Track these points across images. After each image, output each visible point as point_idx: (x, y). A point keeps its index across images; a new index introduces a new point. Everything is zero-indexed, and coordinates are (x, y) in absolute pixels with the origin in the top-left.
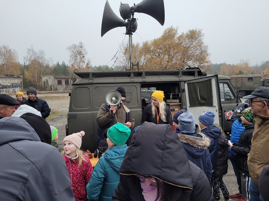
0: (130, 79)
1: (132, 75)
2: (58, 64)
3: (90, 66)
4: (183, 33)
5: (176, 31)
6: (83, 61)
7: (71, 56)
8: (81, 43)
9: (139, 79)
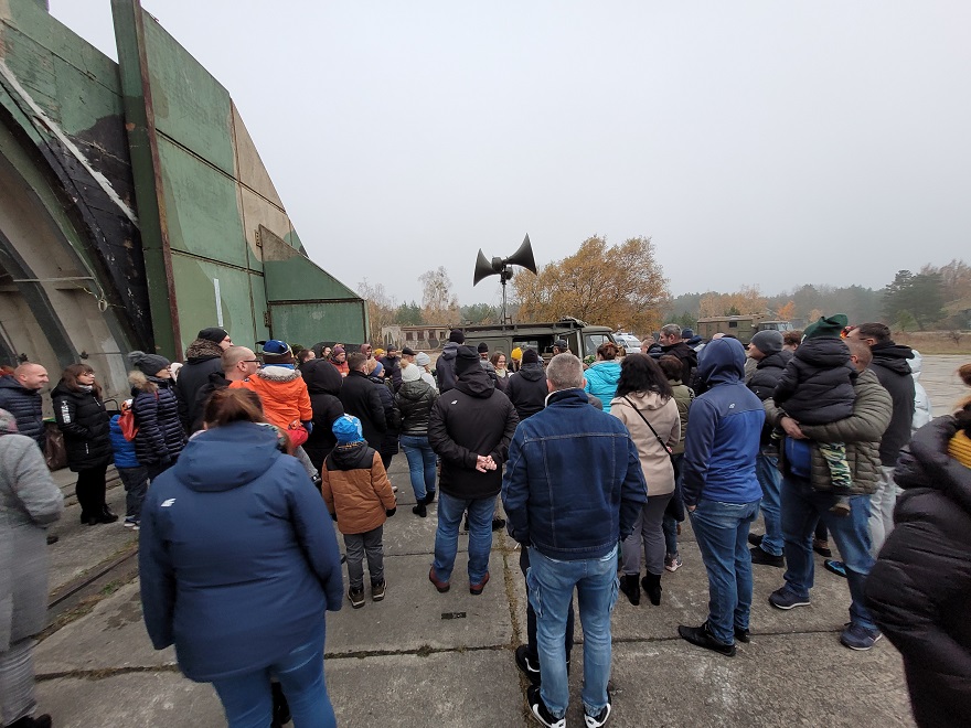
2: (405, 306)
3: (456, 307)
4: (616, 246)
5: (604, 243)
6: (444, 299)
7: (425, 292)
8: (441, 269)
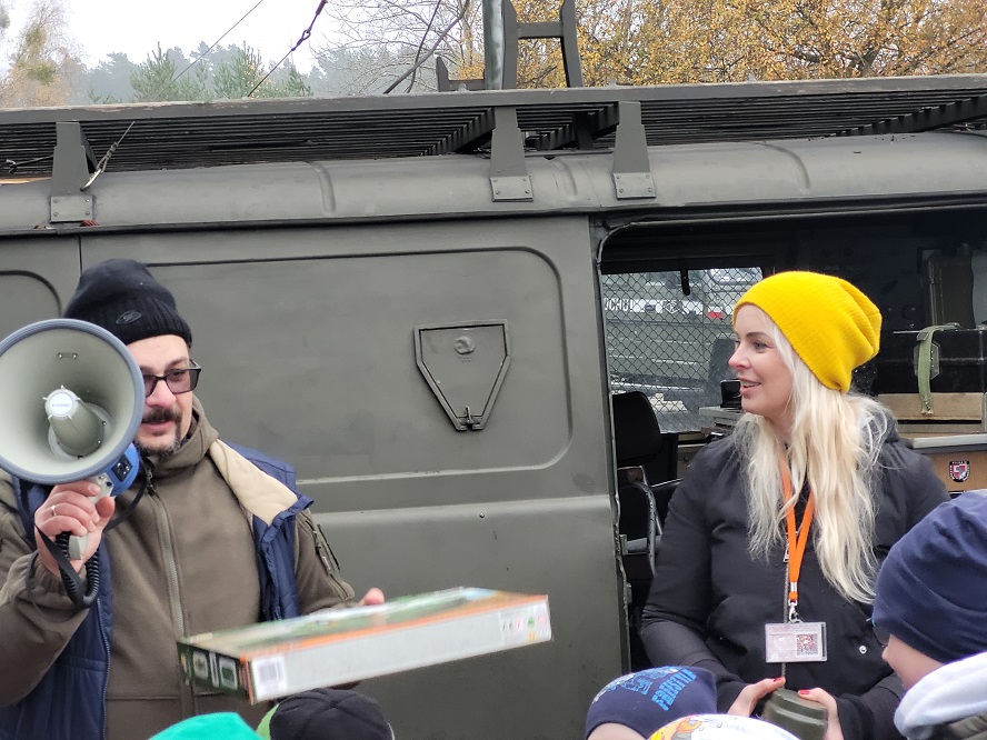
0: (489, 175)
1: (507, 135)
3: (56, 58)
9: (581, 178)
